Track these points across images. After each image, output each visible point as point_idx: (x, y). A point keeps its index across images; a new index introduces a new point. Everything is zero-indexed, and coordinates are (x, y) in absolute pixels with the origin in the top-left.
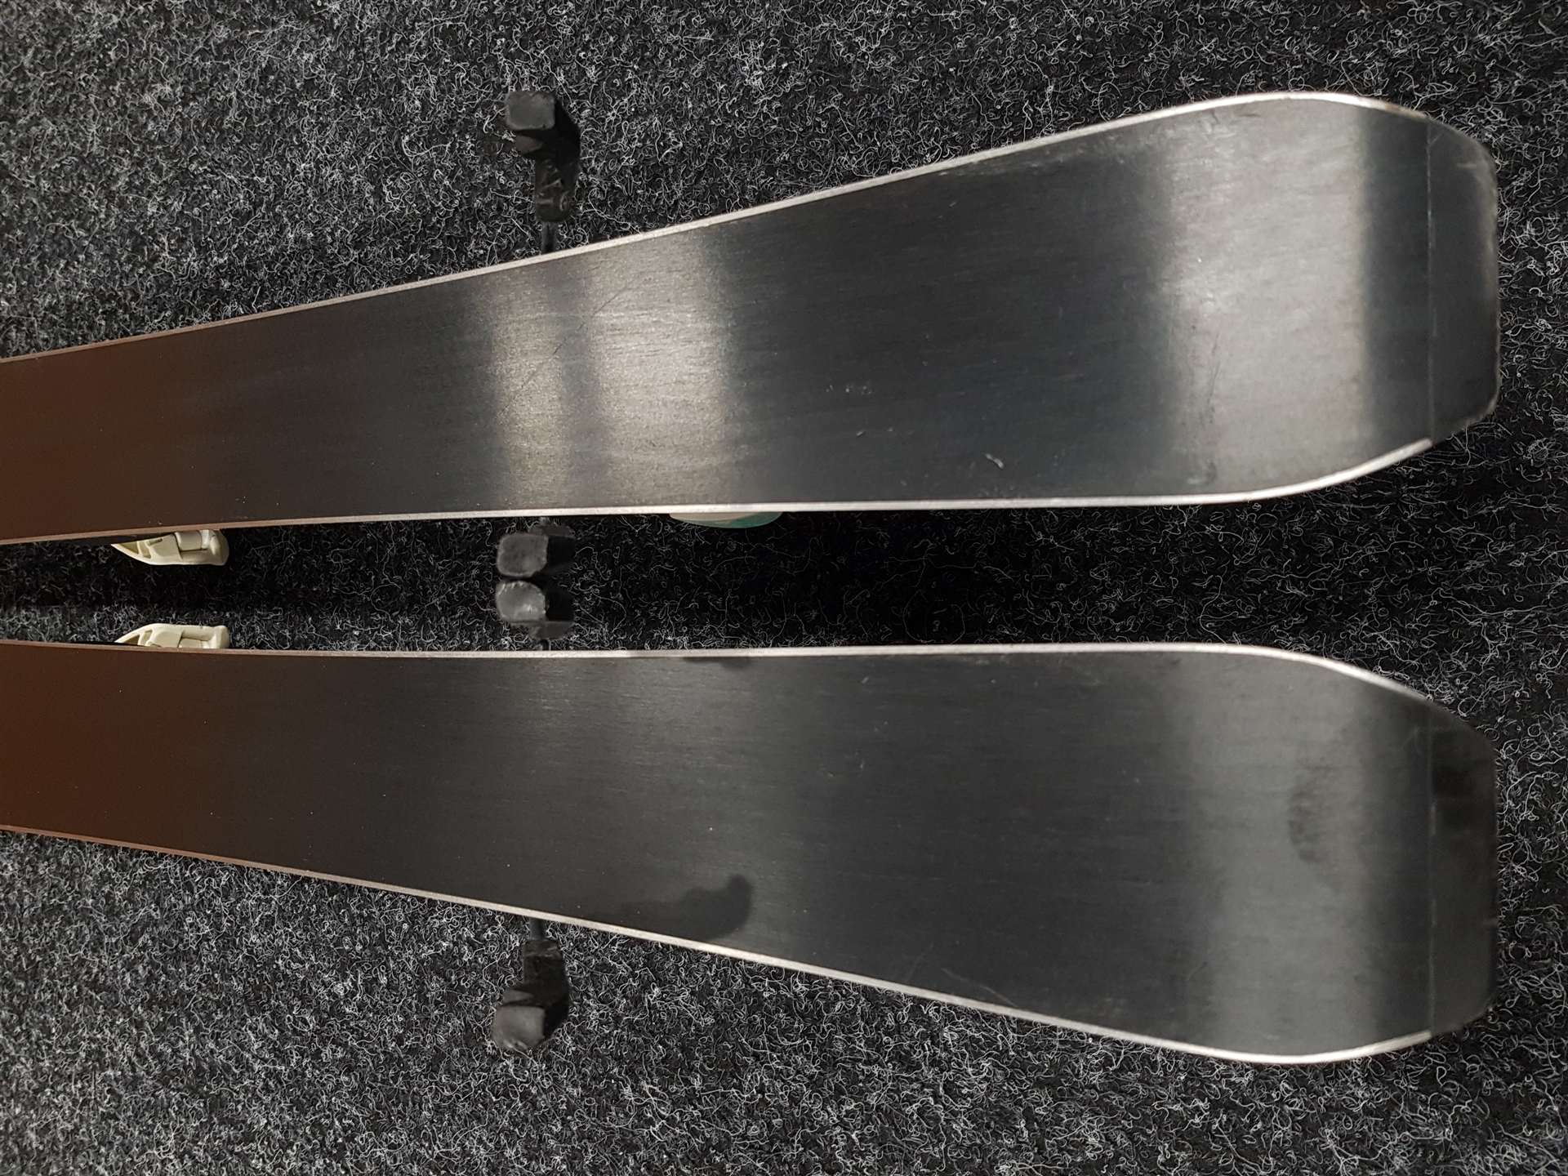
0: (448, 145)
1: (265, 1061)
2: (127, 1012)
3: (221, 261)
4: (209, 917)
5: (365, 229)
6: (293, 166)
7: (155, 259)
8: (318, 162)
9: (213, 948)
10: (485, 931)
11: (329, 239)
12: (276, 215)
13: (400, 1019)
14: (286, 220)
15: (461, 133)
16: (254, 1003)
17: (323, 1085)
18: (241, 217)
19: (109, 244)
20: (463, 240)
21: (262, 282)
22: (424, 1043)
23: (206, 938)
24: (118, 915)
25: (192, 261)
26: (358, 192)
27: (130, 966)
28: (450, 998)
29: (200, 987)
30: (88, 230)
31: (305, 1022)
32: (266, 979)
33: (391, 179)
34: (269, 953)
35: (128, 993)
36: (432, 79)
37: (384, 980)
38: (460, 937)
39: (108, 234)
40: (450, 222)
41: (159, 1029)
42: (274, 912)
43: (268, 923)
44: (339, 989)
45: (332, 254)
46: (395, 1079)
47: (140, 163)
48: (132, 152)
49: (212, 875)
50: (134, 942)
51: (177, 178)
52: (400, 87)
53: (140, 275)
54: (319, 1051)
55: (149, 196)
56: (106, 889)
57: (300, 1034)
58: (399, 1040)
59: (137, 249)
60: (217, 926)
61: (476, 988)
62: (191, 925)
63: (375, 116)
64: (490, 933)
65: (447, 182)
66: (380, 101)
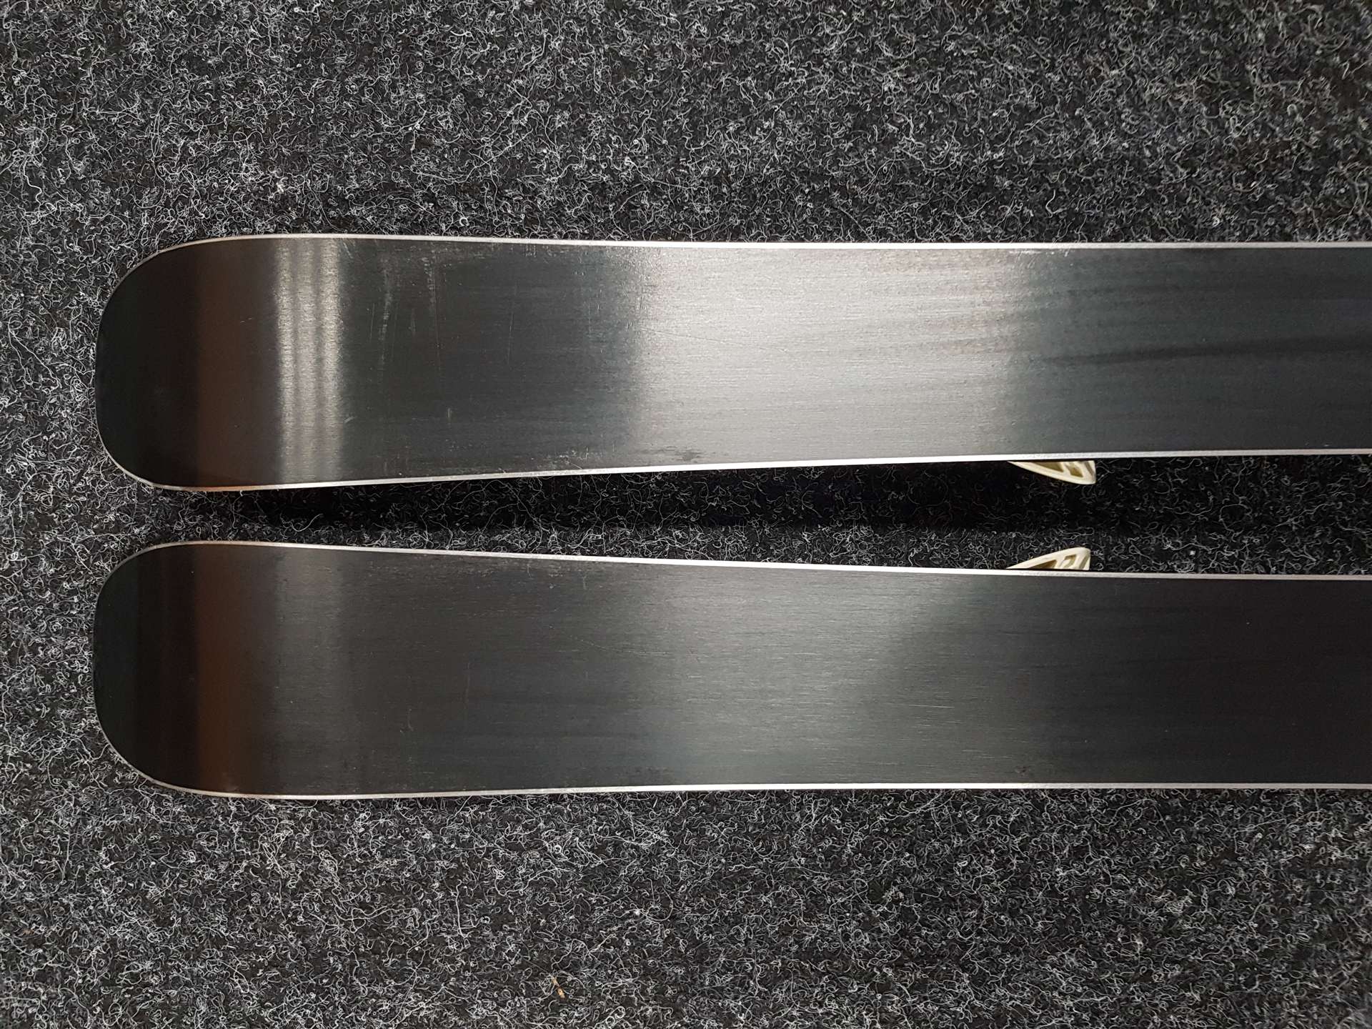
0: (1300, 83)
1: (1076, 995)
2: (865, 977)
3: (996, 156)
4: (991, 857)
5: (1195, 150)
6: (1097, 71)
7: (894, 141)
8: (1130, 73)
9: (997, 889)
10: (1353, 829)
11: (1147, 153)
12: (1073, 117)
13: (1256, 925)
14: (1089, 125)
15: (1316, 74)
16: (1060, 938)
17: (1156, 1005)
18: (1025, 114)
19: (813, 114)
20: (1318, 177)
21: (1054, 185)
22: (1285, 944)
23: (988, 880)
24: (846, 870)
25: (953, 151)
26: (1186, 111)
27: (867, 925)
28: (1314, 897)
29: (980, 933)
30: (777, 94)
31: (1131, 947)
32: (1074, 911)
33: (1230, 105)
34: (1076, 884)
35: (867, 957)
36: (1282, 16)
37: (1231, 891)
38: (1325, 838)
39: (812, 103)
40: (1302, 158)
41: (918, 987)
42: (1085, 841)
43: (1078, 853)
44: (1177, 908)
45: (1153, 169)
46: (1249, 984)
47: (864, 29)
48: (850, 14)
49: (995, 811)
50: (876, 898)
51: (925, 55)
52: (1239, 16)
53: (871, 156)
54: (1150, 972)
55: (881, 68)
56: (827, 843)
57: (1123, 960)
58: (1252, 944)
59: (860, 126)
60: (1002, 864)
61: (1345, 884)
62: (964, 870)
63: (1207, 39)
64: (1361, 830)
65: (1299, 119)
66: (1213, 25)
